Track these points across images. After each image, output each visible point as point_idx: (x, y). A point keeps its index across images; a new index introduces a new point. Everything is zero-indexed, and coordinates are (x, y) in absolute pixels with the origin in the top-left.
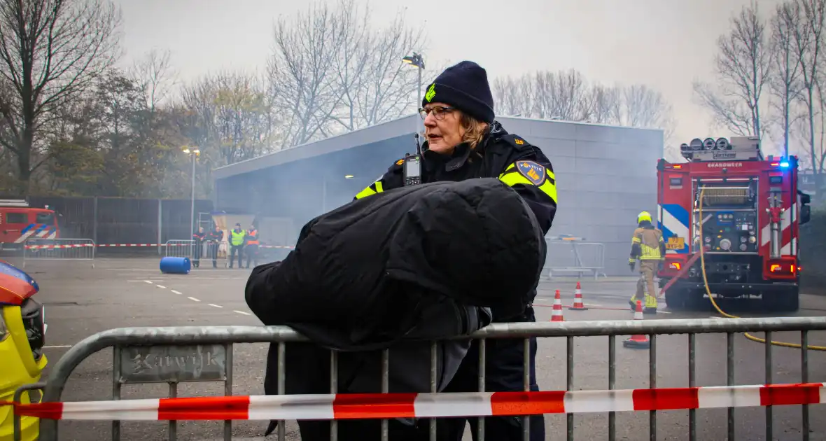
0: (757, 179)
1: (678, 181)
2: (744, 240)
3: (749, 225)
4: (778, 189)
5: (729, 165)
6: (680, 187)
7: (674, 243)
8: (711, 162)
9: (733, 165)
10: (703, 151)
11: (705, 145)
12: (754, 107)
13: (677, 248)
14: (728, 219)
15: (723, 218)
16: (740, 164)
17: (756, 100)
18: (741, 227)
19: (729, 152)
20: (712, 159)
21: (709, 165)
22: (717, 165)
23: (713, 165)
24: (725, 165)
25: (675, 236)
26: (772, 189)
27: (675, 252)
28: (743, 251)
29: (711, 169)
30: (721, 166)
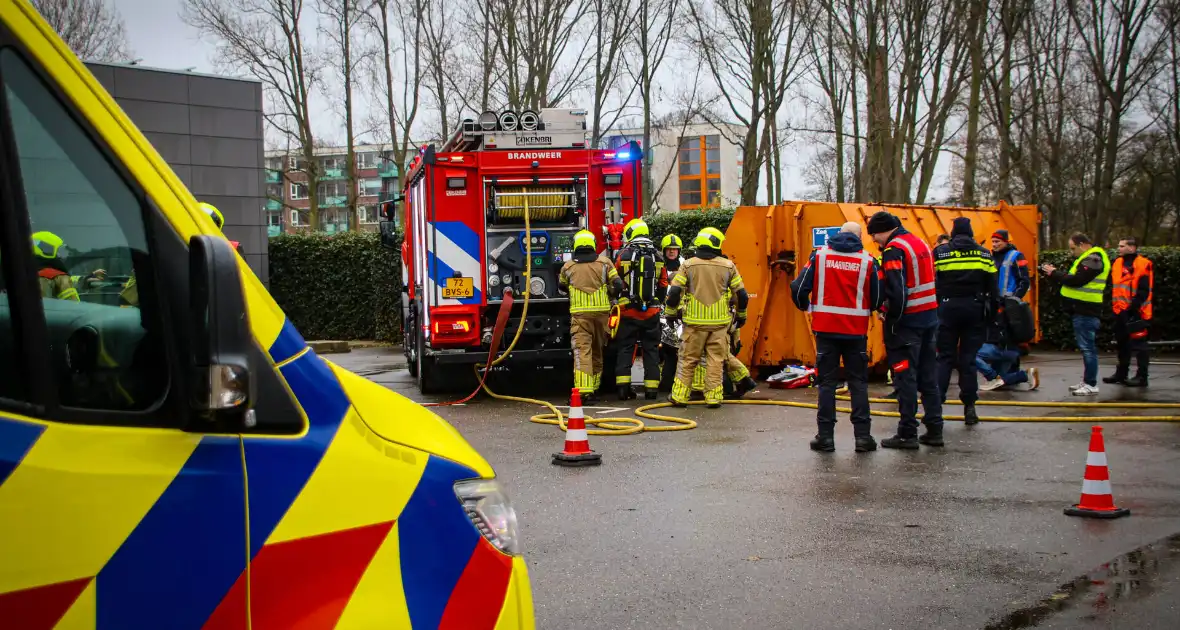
0: (585, 178)
1: (461, 183)
4: (615, 194)
5: (542, 155)
7: (458, 286)
8: (513, 150)
9: (547, 155)
10: (500, 132)
11: (502, 122)
12: (291, 33)
13: (464, 295)
14: (539, 244)
16: (559, 155)
17: (295, 22)
18: (562, 257)
19: (540, 134)
20: (513, 145)
22: (522, 156)
24: (534, 155)
25: (458, 276)
26: (608, 194)
27: (460, 303)
29: (514, 162)
30: (528, 156)
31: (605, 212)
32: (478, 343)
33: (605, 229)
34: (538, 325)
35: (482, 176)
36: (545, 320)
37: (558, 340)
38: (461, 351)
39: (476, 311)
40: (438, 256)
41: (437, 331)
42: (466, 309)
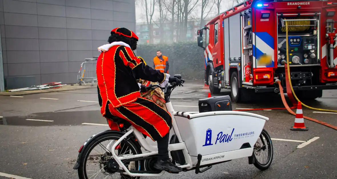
0: (320, 14)
1: (267, 16)
2: (306, 56)
3: (312, 46)
5: (301, 4)
6: (267, 20)
8: (289, 1)
9: (304, 3)
13: (267, 64)
14: (297, 42)
15: (293, 42)
16: (309, 3)
18: (308, 47)
21: (288, 4)
22: (293, 4)
23: (291, 4)
24: (298, 3)
25: (265, 55)
27: (265, 67)
28: (307, 63)
29: (290, 6)
30: (296, 4)
31: (327, 28)
32: (272, 84)
33: (327, 35)
34: (296, 76)
35: (277, 12)
36: (299, 74)
37: (305, 82)
38: (265, 87)
39: (272, 71)
40: (257, 47)
41: (257, 79)
42: (268, 69)
